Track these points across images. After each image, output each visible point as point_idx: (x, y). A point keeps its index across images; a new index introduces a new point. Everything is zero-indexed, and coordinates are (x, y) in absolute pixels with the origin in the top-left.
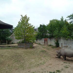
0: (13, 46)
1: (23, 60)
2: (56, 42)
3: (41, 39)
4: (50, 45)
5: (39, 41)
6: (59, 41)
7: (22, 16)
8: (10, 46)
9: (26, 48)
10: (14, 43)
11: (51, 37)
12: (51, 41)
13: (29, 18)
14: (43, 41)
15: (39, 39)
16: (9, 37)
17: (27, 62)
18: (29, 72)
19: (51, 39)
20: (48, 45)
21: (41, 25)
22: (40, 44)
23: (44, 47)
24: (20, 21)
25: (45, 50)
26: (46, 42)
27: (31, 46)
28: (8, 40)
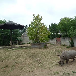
0: (24, 47)
1: (41, 60)
2: (71, 41)
3: (53, 39)
4: (64, 45)
5: (50, 41)
6: (74, 40)
7: (34, 15)
8: (21, 47)
9: (40, 48)
10: (25, 44)
11: (64, 37)
12: (64, 41)
13: (42, 17)
14: (56, 41)
15: (51, 39)
16: (20, 37)
17: (45, 62)
18: (51, 71)
19: (64, 38)
20: (61, 45)
21: (52, 24)
22: (52, 44)
23: (57, 47)
24: (33, 21)
25: (61, 50)
26: (58, 42)
27: (45, 46)
28: (18, 41)
